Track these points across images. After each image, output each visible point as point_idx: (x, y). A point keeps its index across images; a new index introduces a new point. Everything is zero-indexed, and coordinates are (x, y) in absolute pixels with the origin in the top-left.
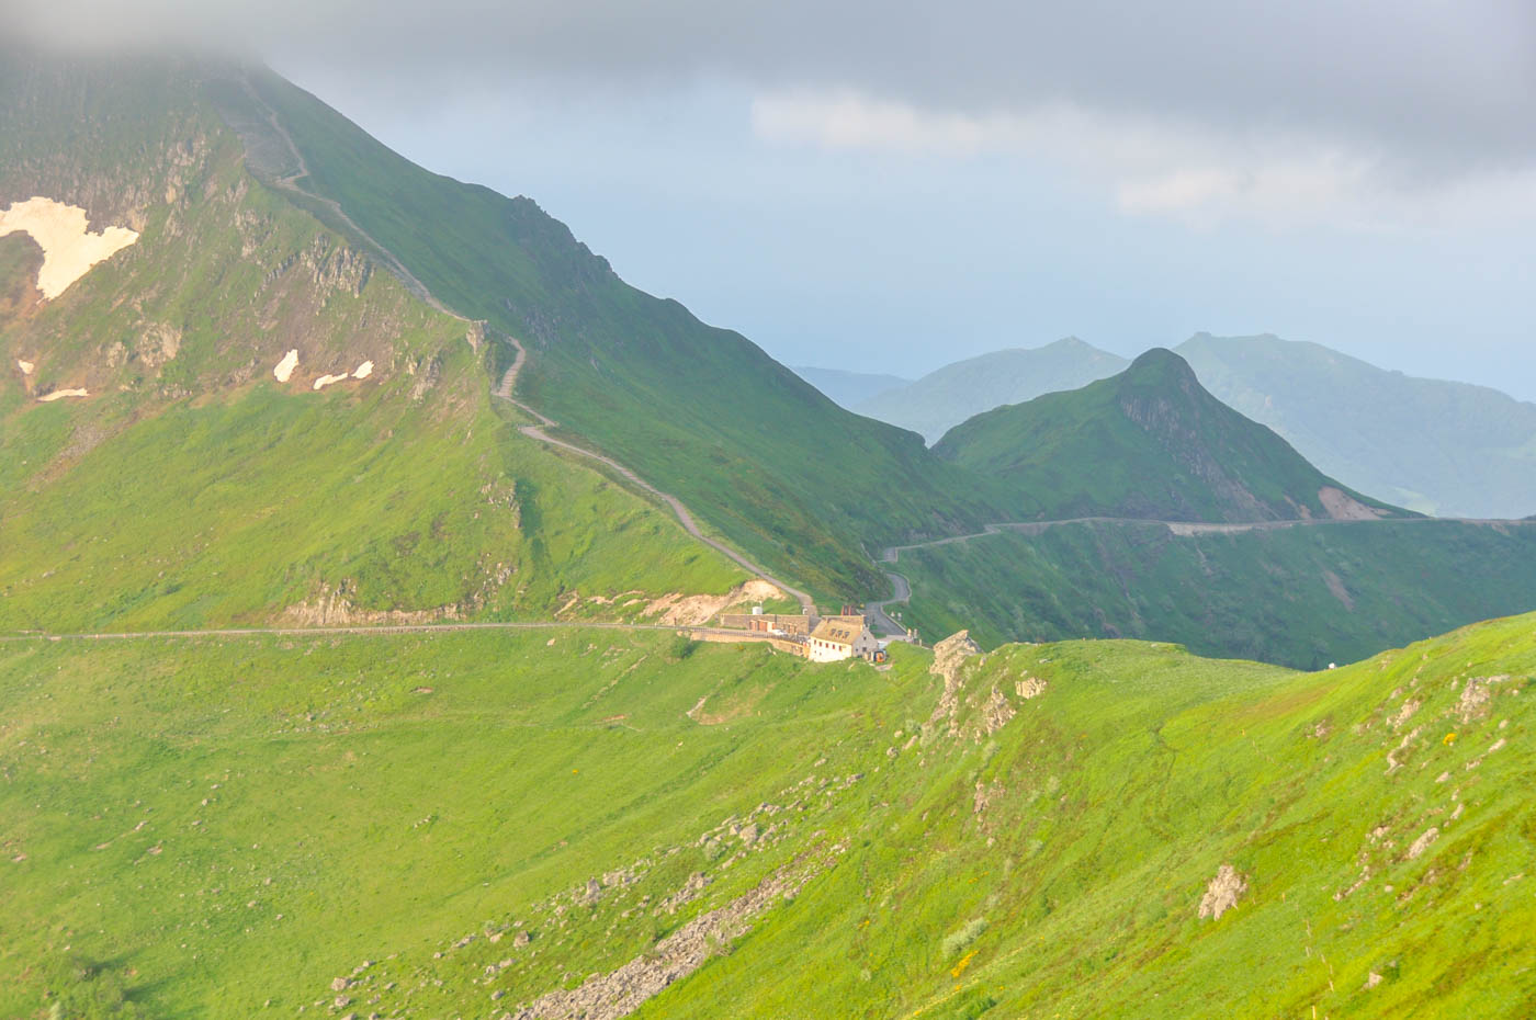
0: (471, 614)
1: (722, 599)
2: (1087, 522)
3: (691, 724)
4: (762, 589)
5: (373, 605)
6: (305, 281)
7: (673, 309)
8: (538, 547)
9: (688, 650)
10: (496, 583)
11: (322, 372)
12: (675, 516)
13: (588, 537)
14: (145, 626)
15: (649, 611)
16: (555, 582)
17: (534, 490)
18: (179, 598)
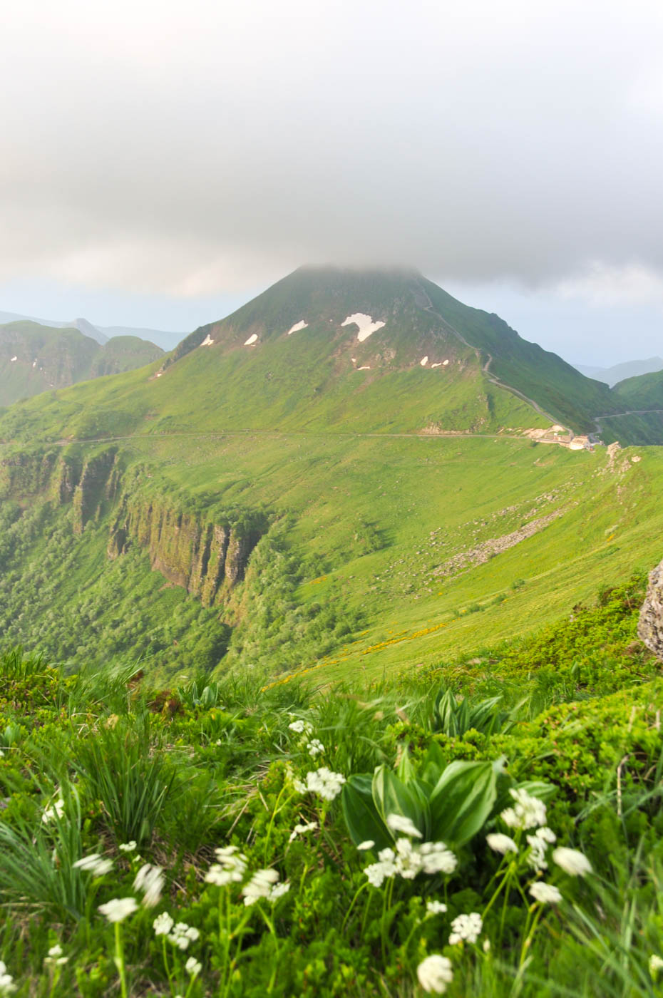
0: (473, 432)
1: (546, 430)
2: (658, 411)
3: (534, 466)
4: (558, 428)
5: (445, 429)
6: (430, 337)
7: (536, 346)
8: (493, 415)
9: (535, 444)
10: (480, 424)
11: (434, 363)
12: (533, 406)
13: (507, 412)
14: (383, 433)
15: (524, 433)
16: (497, 424)
17: (492, 398)
18: (392, 425)
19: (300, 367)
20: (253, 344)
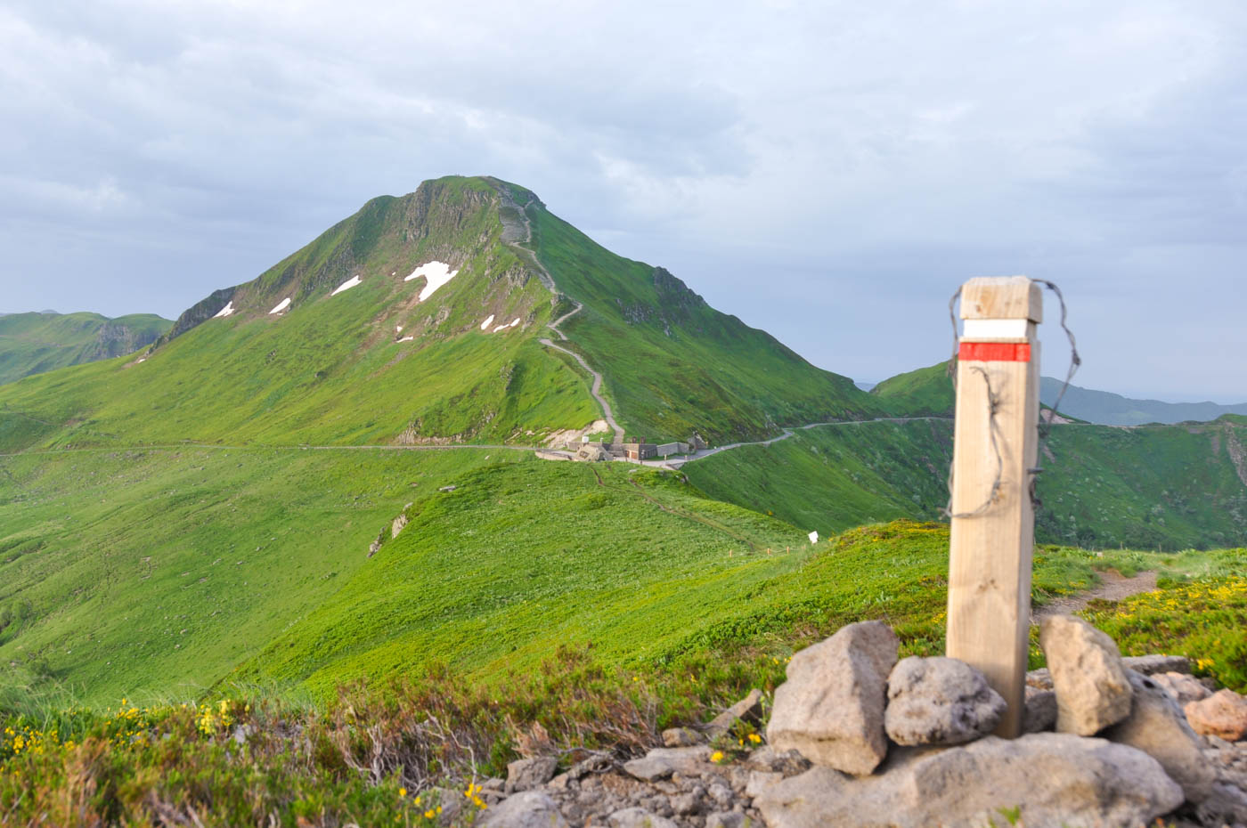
0: (467, 440)
1: (579, 432)
4: (601, 425)
5: (426, 433)
6: (506, 284)
10: (485, 422)
11: (499, 324)
12: (592, 383)
13: (541, 397)
15: (545, 440)
16: (514, 422)
18: (369, 429)
19: (317, 342)
20: (280, 312)
